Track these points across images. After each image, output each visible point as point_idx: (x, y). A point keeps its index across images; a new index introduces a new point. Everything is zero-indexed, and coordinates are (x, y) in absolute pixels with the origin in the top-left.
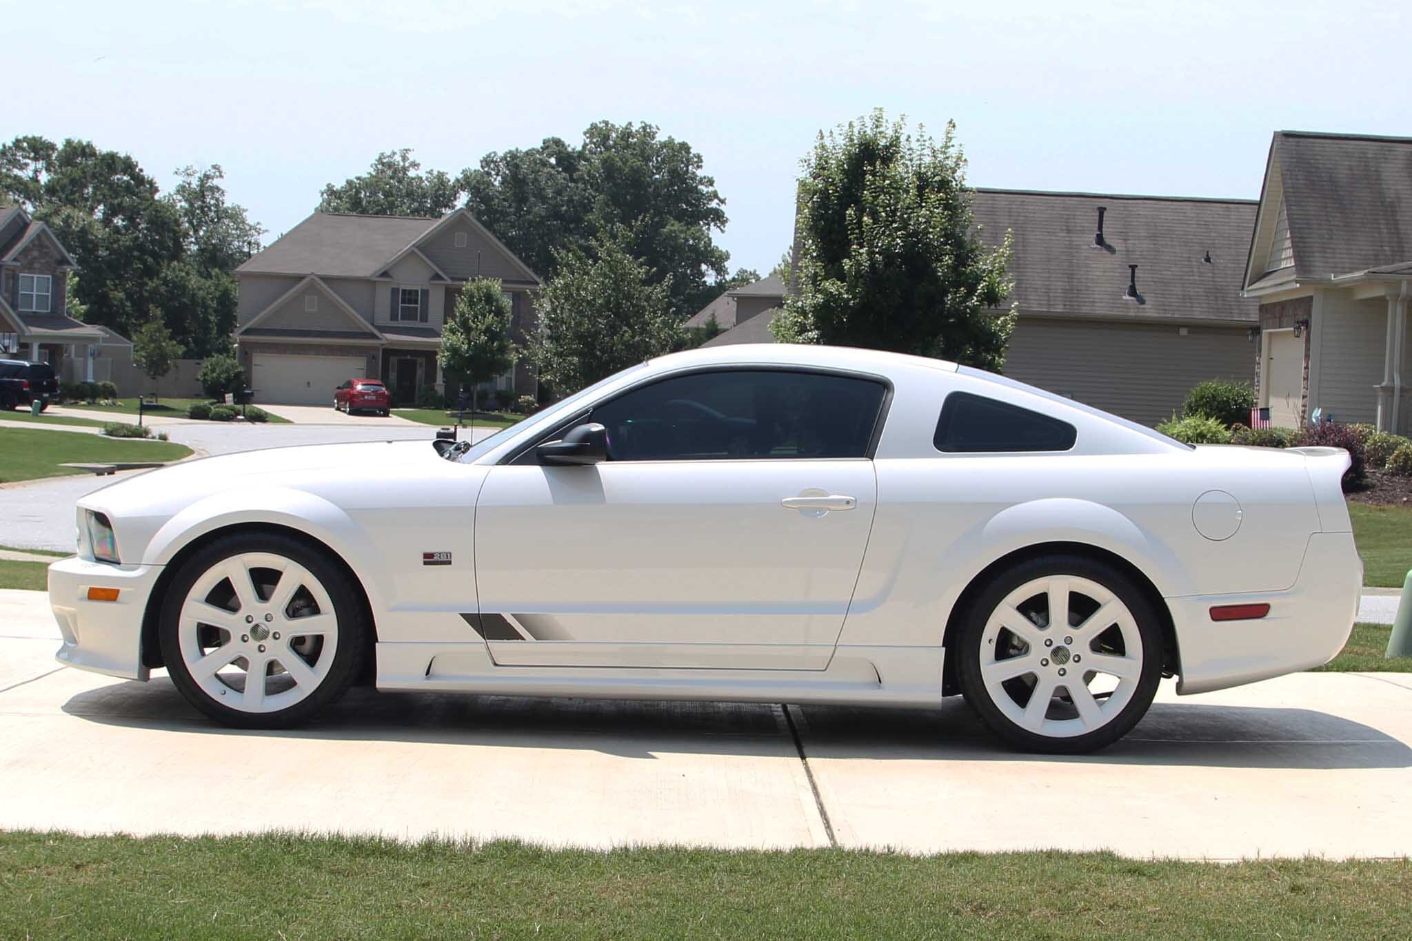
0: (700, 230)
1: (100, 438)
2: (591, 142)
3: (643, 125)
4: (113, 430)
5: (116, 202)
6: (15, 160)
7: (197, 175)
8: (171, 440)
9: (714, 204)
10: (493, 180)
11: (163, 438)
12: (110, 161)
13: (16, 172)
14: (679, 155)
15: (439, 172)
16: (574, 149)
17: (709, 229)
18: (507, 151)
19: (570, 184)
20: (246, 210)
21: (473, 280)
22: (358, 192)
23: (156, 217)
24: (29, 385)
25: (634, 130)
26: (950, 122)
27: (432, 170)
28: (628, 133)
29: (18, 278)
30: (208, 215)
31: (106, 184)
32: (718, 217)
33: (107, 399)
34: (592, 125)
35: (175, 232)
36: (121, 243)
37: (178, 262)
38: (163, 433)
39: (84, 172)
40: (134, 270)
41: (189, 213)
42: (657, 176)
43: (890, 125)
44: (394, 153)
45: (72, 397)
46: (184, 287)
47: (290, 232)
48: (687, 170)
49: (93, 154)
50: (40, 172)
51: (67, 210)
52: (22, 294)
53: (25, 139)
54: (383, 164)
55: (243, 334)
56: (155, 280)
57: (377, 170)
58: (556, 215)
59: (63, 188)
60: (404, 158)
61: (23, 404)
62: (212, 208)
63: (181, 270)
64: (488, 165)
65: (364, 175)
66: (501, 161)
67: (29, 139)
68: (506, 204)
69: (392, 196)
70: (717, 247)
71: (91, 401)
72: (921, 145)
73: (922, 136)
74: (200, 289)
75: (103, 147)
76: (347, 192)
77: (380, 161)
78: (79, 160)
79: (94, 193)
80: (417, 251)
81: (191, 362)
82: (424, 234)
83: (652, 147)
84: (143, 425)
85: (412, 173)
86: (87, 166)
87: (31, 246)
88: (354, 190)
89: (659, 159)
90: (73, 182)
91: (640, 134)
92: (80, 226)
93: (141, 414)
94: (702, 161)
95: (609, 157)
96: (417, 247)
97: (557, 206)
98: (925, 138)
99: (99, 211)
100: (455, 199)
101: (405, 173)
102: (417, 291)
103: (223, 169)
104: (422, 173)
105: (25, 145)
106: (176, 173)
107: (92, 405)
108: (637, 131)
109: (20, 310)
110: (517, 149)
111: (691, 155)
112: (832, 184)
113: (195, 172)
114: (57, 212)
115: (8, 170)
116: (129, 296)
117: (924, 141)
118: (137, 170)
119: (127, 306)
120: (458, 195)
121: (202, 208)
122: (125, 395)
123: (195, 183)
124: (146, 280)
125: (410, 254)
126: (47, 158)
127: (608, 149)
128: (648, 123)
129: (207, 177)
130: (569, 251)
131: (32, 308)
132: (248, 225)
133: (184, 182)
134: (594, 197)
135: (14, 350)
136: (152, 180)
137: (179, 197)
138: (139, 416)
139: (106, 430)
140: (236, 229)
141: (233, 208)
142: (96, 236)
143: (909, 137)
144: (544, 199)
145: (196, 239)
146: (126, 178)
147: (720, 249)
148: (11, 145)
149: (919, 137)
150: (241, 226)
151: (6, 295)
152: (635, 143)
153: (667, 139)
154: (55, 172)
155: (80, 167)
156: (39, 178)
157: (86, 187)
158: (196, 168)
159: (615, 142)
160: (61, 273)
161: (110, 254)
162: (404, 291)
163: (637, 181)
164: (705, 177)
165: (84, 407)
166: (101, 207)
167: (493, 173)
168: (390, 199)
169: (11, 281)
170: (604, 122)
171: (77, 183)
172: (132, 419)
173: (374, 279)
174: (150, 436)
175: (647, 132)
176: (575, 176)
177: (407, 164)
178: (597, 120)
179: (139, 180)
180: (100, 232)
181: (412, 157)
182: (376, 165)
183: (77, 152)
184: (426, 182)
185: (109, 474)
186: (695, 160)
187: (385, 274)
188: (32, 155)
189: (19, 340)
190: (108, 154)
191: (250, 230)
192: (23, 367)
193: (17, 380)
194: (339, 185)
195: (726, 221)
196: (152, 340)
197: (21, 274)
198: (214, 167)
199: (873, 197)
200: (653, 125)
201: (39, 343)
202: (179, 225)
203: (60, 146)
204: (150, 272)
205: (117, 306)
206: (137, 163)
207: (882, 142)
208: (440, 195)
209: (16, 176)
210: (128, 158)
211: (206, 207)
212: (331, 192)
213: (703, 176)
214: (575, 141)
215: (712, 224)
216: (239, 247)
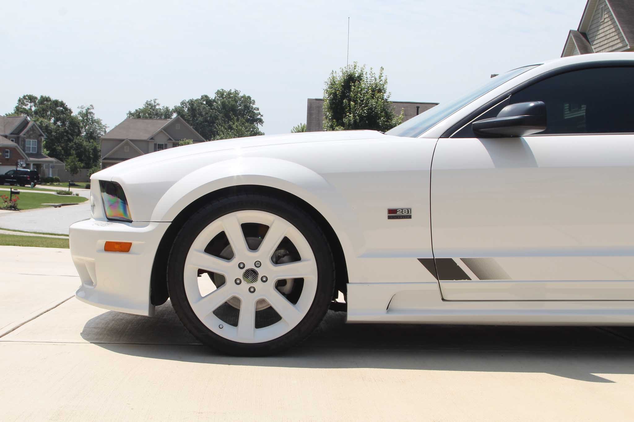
0: (254, 125)
1: (55, 195)
2: (218, 96)
3: (235, 90)
4: (59, 193)
5: (58, 116)
6: (24, 102)
7: (85, 108)
8: (80, 195)
9: (259, 117)
10: (184, 109)
11: (77, 195)
12: (56, 103)
13: (24, 107)
14: (247, 101)
15: (166, 107)
16: (212, 99)
17: (257, 125)
18: (189, 99)
19: (211, 110)
20: (102, 120)
21: (183, 140)
22: (139, 114)
23: (72, 121)
24: (29, 178)
25: (232, 92)
26: (382, 67)
27: (164, 106)
28: (230, 93)
29: (25, 141)
30: (89, 122)
31: (54, 110)
32: (261, 121)
33: (57, 182)
34: (218, 90)
35: (78, 127)
36: (60, 130)
37: (80, 137)
38: (77, 193)
39: (47, 106)
40: (64, 140)
41: (83, 121)
42: (240, 107)
43: (360, 68)
44: (151, 100)
45: (44, 182)
46: (82, 145)
47: (119, 125)
48: (250, 105)
49: (50, 100)
50: (32, 107)
51: (41, 119)
52: (27, 147)
53: (27, 95)
54: (148, 104)
55: (103, 159)
56: (72, 143)
57: (145, 106)
58: (206, 121)
59: (40, 112)
60: (155, 102)
61: (28, 184)
62: (90, 119)
63: (80, 139)
64: (183, 104)
65: (141, 108)
66: (187, 103)
67: (29, 96)
68: (189, 117)
69: (151, 115)
70: (260, 131)
71: (51, 183)
72: (371, 76)
73: (371, 72)
74: (87, 146)
75: (53, 98)
76: (135, 113)
77: (147, 103)
78: (45, 102)
79: (51, 114)
80: (163, 130)
81: (85, 170)
82: (166, 124)
83: (238, 98)
84: (70, 190)
85: (157, 107)
86: (48, 104)
87: (30, 130)
88: (138, 113)
89: (241, 102)
90: (43, 110)
91: (234, 93)
92: (46, 124)
93: (69, 188)
94: (255, 102)
95: (224, 101)
96: (163, 129)
97: (206, 118)
98: (373, 73)
99: (52, 120)
100: (172, 116)
101: (155, 107)
102: (163, 145)
103: (94, 106)
104: (161, 107)
105: (27, 97)
106: (78, 108)
107: (51, 185)
108: (233, 92)
109: (26, 152)
110: (193, 99)
111: (251, 100)
112: (338, 90)
113: (84, 107)
114: (38, 120)
115: (21, 106)
116: (63, 149)
117: (372, 74)
118: (65, 106)
119: (62, 152)
120: (173, 114)
121: (87, 119)
122: (63, 182)
123: (84, 111)
124: (69, 143)
125: (161, 132)
126: (35, 102)
127: (223, 98)
128: (237, 90)
129: (89, 109)
130: (222, 126)
131: (30, 151)
132: (102, 125)
133: (81, 110)
134: (219, 115)
135: (24, 165)
136: (70, 109)
137: (79, 116)
138: (68, 188)
139: (57, 193)
140: (99, 126)
141: (97, 119)
142: (51, 128)
143: (367, 73)
144: (202, 115)
145: (85, 130)
146: (61, 108)
147: (261, 132)
148: (22, 97)
149: (370, 73)
150: (100, 125)
151: (21, 147)
152: (232, 97)
153: (243, 95)
154: (37, 107)
155: (46, 105)
156: (32, 109)
157: (48, 112)
158: (85, 106)
159: (225, 96)
160: (40, 139)
161: (56, 134)
162: (158, 144)
163: (233, 109)
164: (256, 108)
165: (49, 185)
166: (53, 118)
167: (185, 107)
168: (150, 116)
169: (23, 142)
170: (222, 89)
171: (45, 110)
172: (66, 189)
173: (148, 140)
174: (73, 194)
175: (236, 93)
176: (212, 107)
177: (156, 104)
178: (220, 89)
179: (66, 109)
180: (53, 127)
181: (157, 102)
182: (145, 105)
183: (45, 100)
184: (162, 110)
185: (59, 207)
186: (253, 102)
187: (152, 139)
188: (29, 101)
189: (26, 162)
190: (55, 100)
191: (103, 126)
192: (27, 172)
193: (25, 176)
194: (133, 111)
195: (263, 122)
196: (72, 162)
197: (27, 140)
198: (91, 105)
199: (354, 95)
200: (239, 90)
201: (32, 164)
202: (80, 124)
203: (39, 98)
204: (70, 140)
205: (59, 152)
206: (65, 103)
207: (357, 75)
208: (167, 114)
209: (24, 108)
210: (62, 102)
211: (88, 119)
212: (130, 113)
213: (255, 107)
214: (212, 96)
215: (259, 123)
216: (99, 133)
